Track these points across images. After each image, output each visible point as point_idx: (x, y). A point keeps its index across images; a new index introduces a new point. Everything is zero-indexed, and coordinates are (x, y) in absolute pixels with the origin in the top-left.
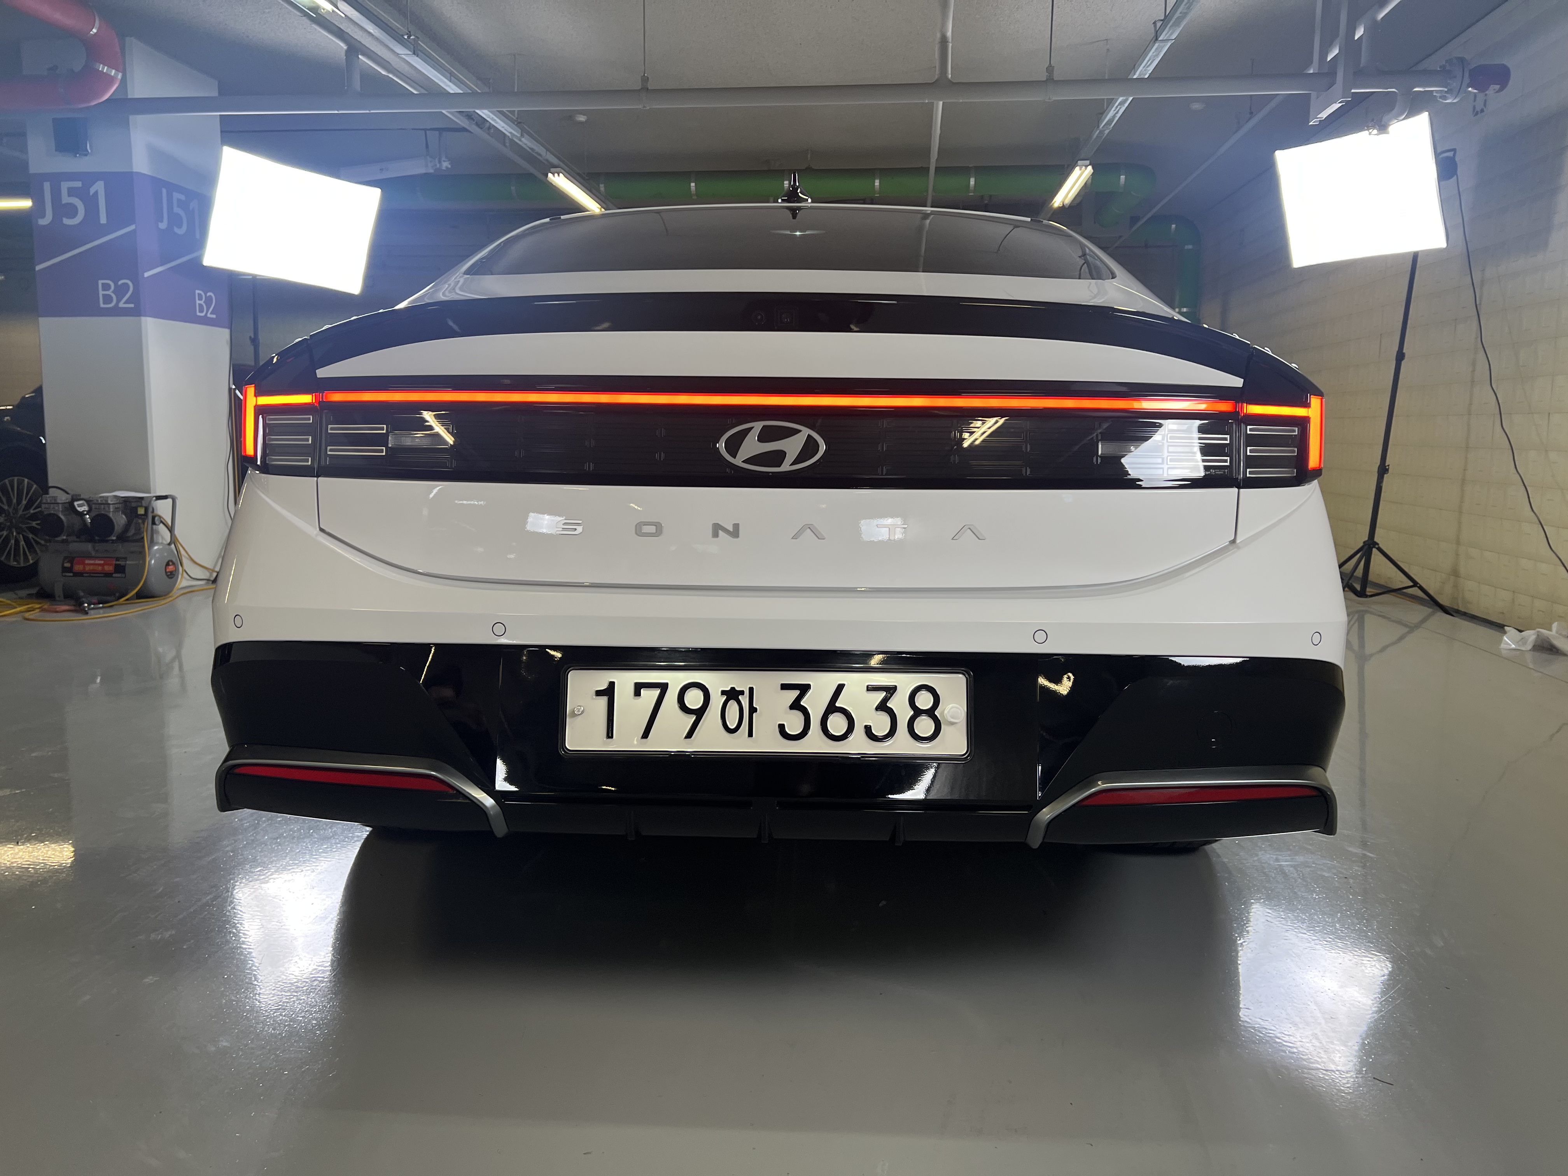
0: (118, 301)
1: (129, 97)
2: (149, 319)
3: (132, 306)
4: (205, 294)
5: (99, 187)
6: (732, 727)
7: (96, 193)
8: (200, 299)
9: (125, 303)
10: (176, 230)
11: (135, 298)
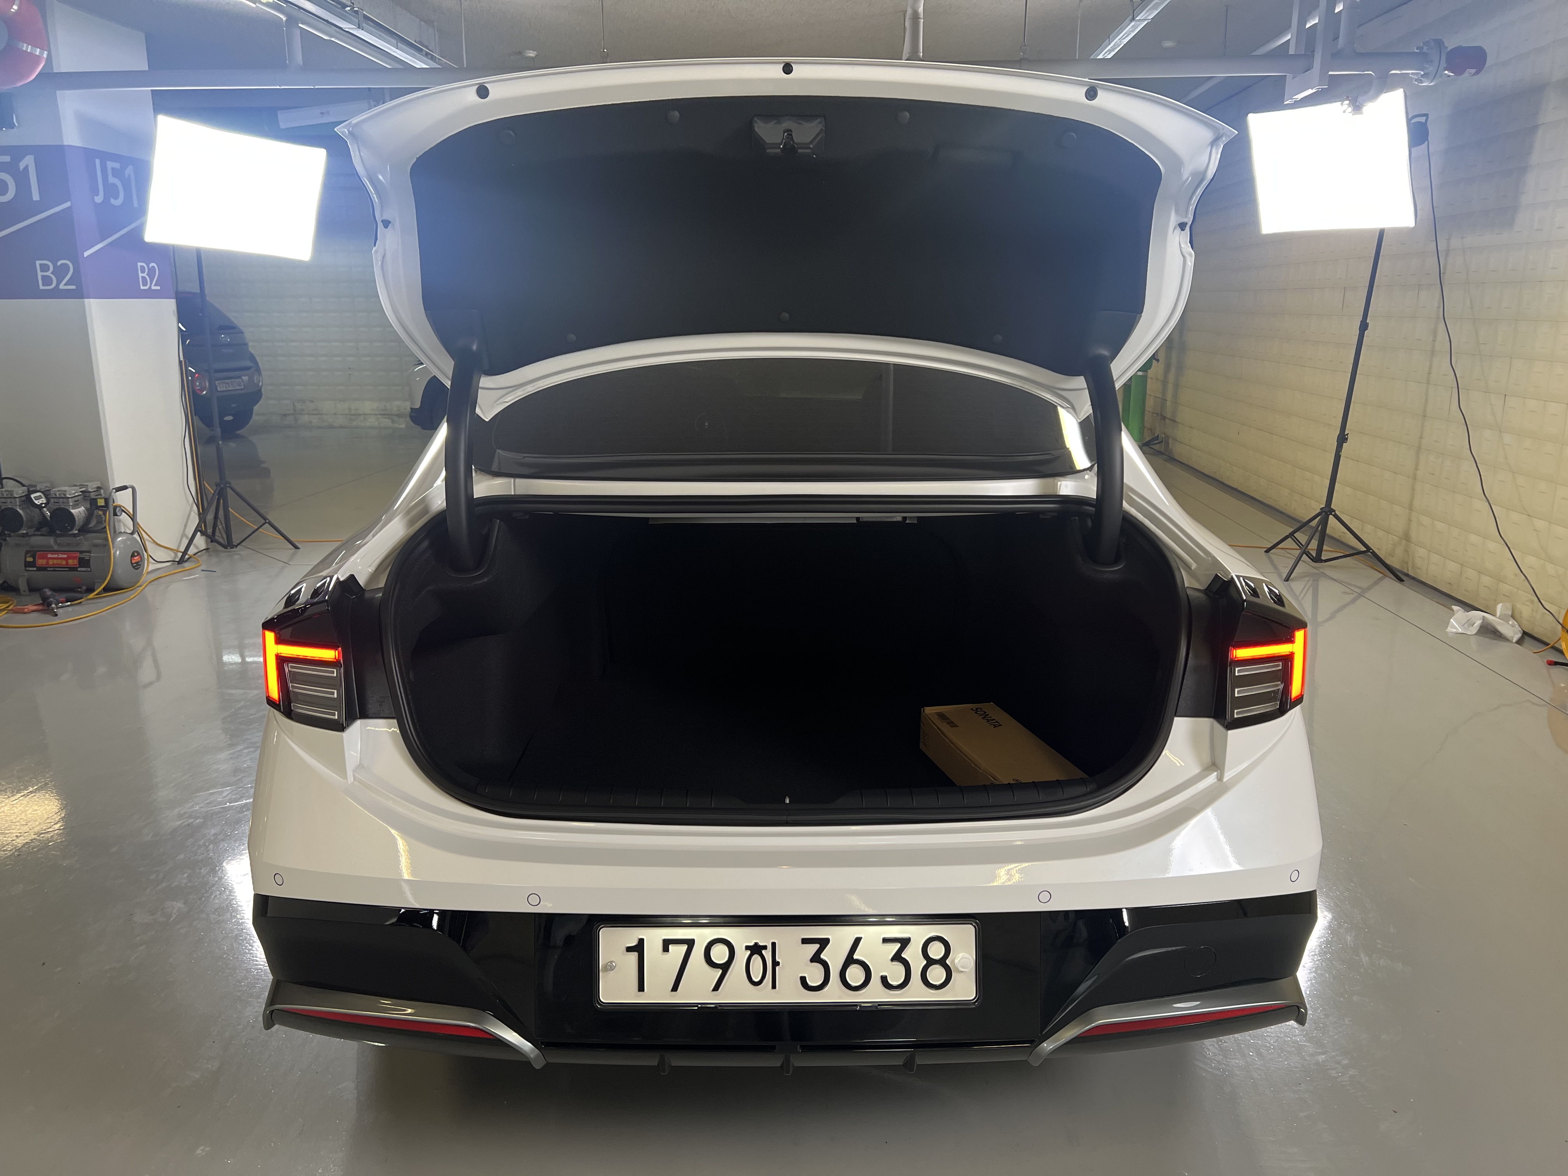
0: (59, 283)
1: (55, 71)
2: (93, 302)
3: (73, 287)
4: (148, 266)
5: (29, 161)
6: (756, 980)
7: (26, 168)
8: (143, 272)
9: (65, 285)
10: (113, 201)
11: (76, 279)
